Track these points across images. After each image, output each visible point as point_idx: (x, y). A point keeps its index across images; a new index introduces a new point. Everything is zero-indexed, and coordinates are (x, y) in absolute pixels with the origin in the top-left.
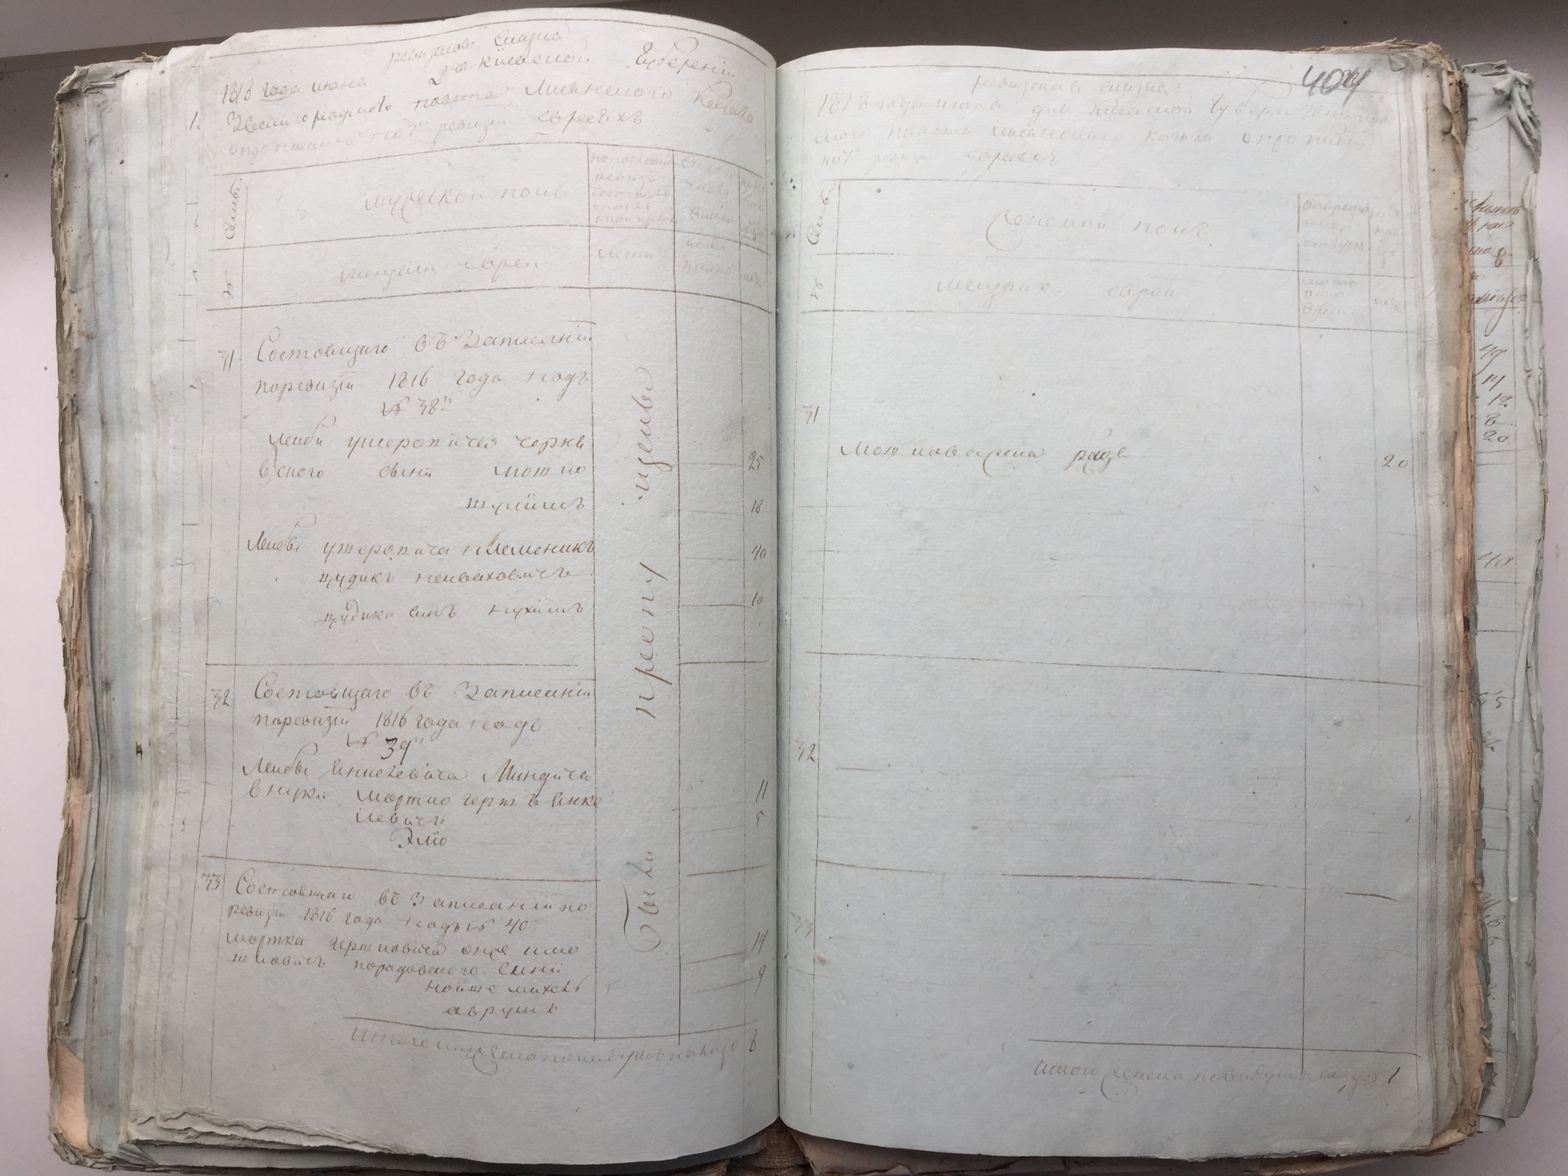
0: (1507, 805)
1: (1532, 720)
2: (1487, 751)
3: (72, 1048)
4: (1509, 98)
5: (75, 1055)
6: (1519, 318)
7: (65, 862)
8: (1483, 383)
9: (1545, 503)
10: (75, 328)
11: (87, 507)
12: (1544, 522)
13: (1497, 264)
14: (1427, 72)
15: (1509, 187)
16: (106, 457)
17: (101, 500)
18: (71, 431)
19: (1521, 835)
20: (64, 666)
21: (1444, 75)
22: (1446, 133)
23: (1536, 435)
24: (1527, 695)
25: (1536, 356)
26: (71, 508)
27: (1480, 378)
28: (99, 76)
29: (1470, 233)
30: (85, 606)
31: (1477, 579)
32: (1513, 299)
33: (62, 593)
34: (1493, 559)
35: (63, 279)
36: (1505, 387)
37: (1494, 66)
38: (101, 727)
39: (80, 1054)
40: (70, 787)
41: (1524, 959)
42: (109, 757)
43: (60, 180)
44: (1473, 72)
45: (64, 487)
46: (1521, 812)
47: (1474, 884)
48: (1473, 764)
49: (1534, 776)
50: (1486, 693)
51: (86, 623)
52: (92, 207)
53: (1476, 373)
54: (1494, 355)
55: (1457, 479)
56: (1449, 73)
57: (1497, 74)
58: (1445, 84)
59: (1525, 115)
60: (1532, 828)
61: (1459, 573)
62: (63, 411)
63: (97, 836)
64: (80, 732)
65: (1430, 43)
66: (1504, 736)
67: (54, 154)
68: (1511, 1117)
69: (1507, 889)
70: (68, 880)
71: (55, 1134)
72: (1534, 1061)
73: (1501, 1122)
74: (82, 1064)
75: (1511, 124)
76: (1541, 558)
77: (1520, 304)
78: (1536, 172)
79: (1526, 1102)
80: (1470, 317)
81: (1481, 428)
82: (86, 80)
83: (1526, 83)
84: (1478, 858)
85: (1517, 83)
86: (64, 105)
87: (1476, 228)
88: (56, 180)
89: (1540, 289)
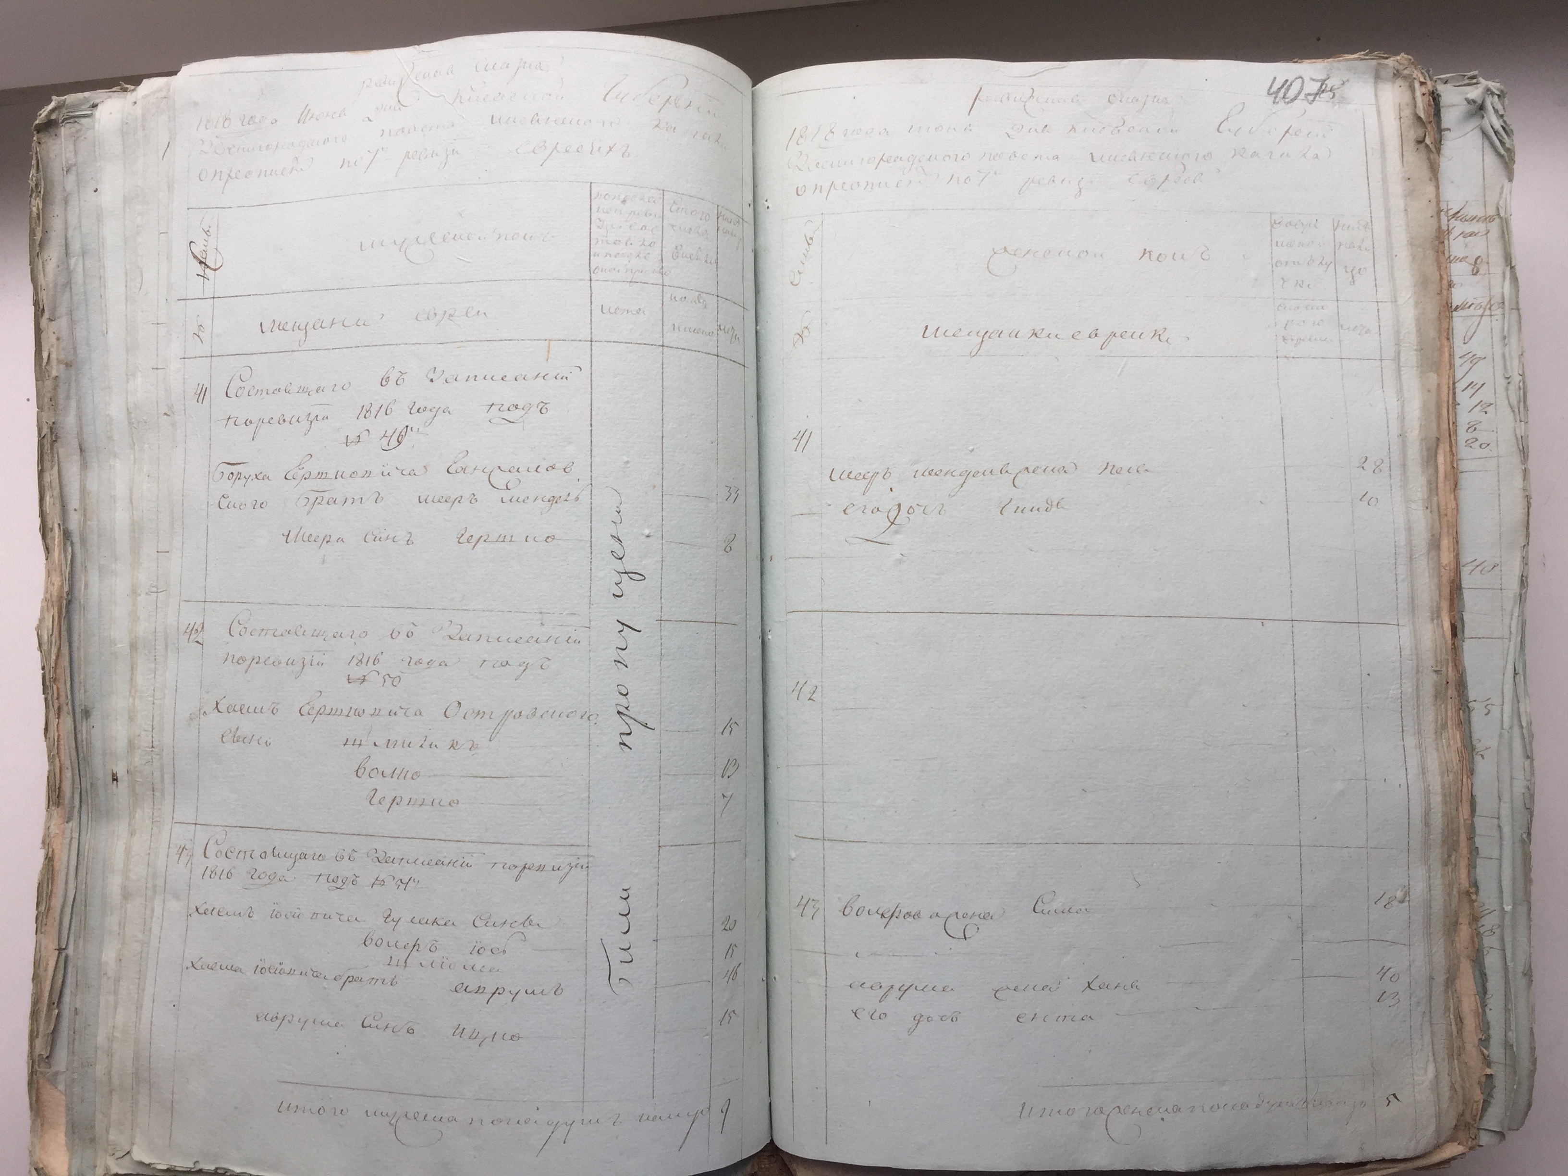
0: (1499, 813)
1: (1522, 727)
2: (1478, 758)
3: (53, 1080)
4: (1482, 108)
5: (56, 1088)
6: (1497, 325)
7: (45, 892)
8: (1463, 391)
9: (1528, 509)
10: (54, 356)
11: (67, 535)
12: (1528, 529)
13: (1474, 272)
14: (1399, 82)
15: (1485, 196)
16: (85, 484)
17: (80, 528)
18: (50, 458)
19: (1514, 843)
20: (43, 694)
21: (1417, 85)
22: (1420, 142)
23: (1517, 441)
24: (1516, 702)
25: (1516, 362)
26: (50, 535)
27: (1460, 386)
28: (77, 106)
29: (1446, 242)
30: (64, 633)
31: (1463, 586)
32: (1491, 306)
33: (41, 620)
34: (1478, 566)
35: (41, 307)
36: (1486, 395)
37: (1466, 77)
38: (81, 755)
39: (61, 1087)
40: (49, 817)
41: (1520, 969)
42: (89, 787)
43: (38, 209)
44: (1446, 83)
45: (42, 514)
46: (1513, 819)
47: (1468, 893)
48: (1464, 771)
49: (1525, 783)
50: (1475, 701)
51: (65, 651)
52: (69, 236)
53: (1456, 381)
54: (1474, 362)
55: (1441, 485)
56: (1422, 84)
57: (1469, 85)
58: (1418, 94)
59: (1497, 124)
60: (1524, 836)
61: (1445, 579)
62: (41, 439)
63: (77, 866)
64: (60, 761)
65: (1402, 54)
66: (1494, 743)
67: (32, 184)
68: (1510, 1129)
69: (1501, 898)
70: (48, 910)
71: (35, 1169)
72: (1532, 1073)
73: (1501, 1135)
74: (64, 1098)
75: (1484, 133)
76: (1527, 564)
77: (1499, 312)
78: (1511, 180)
79: (1526, 1114)
80: (1449, 325)
81: (1463, 435)
82: (64, 111)
83: (1498, 93)
84: (1472, 866)
85: (1489, 93)
86: (41, 135)
87: (1452, 237)
88: (34, 209)
89: (1517, 297)
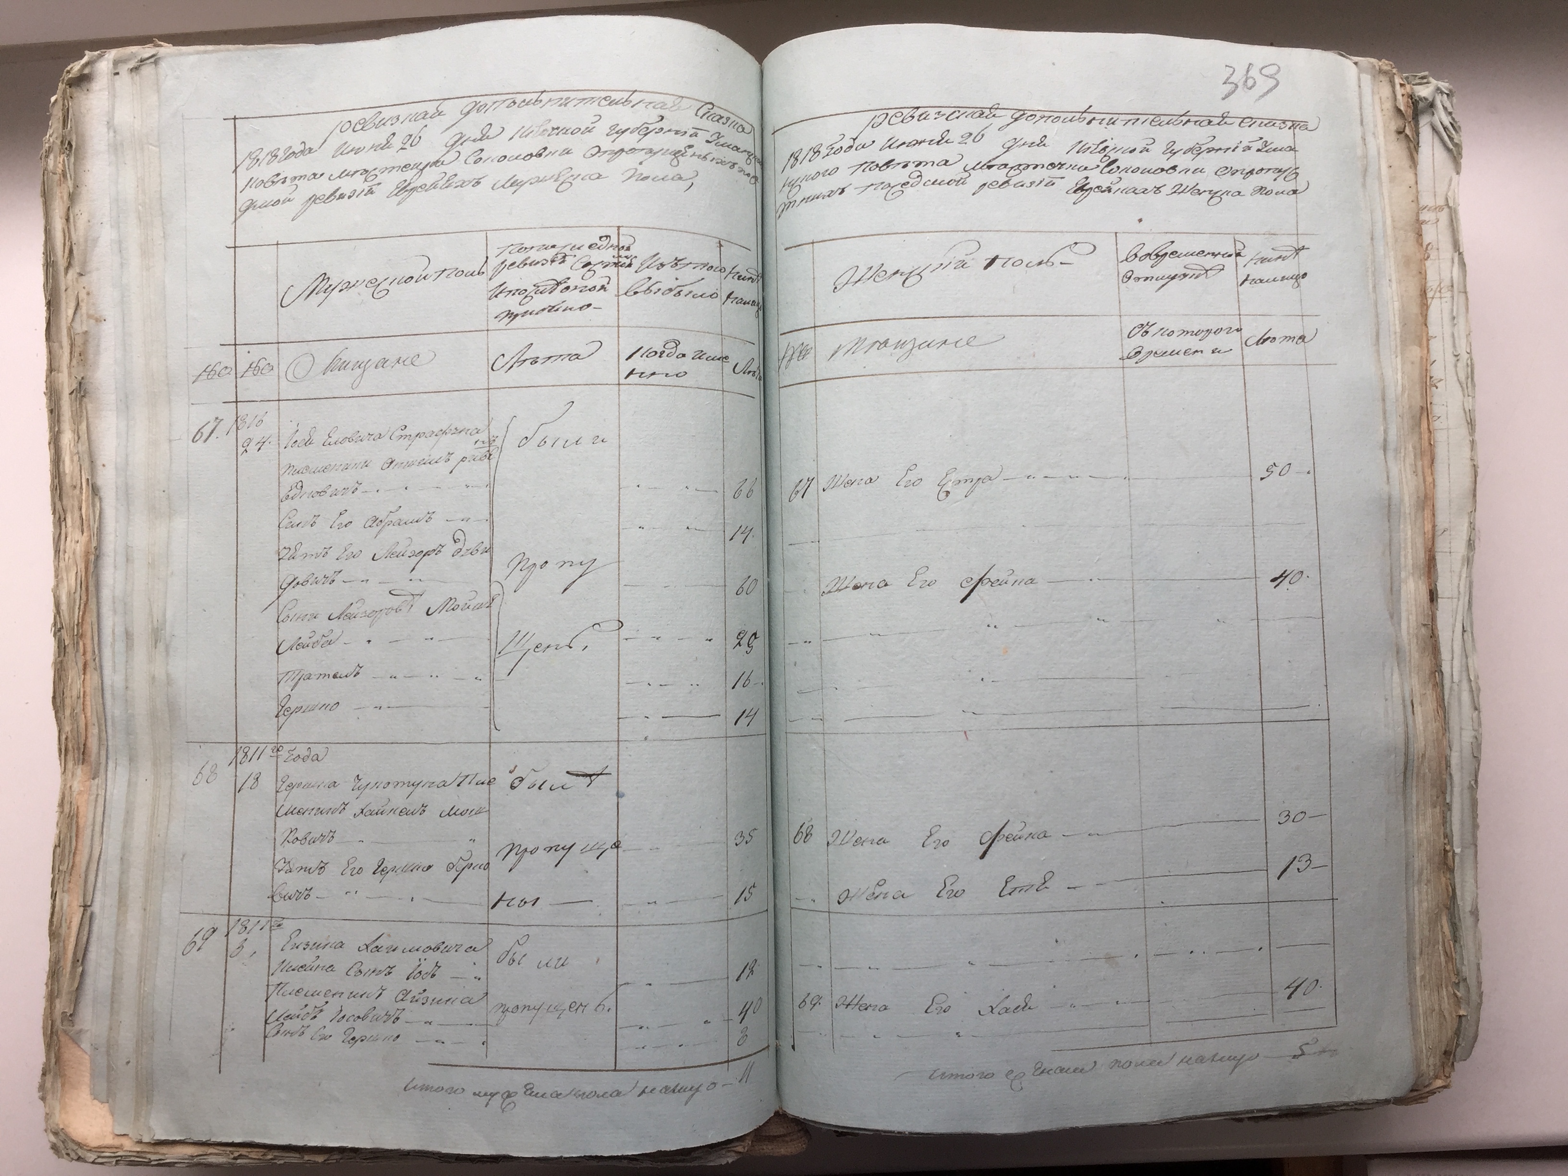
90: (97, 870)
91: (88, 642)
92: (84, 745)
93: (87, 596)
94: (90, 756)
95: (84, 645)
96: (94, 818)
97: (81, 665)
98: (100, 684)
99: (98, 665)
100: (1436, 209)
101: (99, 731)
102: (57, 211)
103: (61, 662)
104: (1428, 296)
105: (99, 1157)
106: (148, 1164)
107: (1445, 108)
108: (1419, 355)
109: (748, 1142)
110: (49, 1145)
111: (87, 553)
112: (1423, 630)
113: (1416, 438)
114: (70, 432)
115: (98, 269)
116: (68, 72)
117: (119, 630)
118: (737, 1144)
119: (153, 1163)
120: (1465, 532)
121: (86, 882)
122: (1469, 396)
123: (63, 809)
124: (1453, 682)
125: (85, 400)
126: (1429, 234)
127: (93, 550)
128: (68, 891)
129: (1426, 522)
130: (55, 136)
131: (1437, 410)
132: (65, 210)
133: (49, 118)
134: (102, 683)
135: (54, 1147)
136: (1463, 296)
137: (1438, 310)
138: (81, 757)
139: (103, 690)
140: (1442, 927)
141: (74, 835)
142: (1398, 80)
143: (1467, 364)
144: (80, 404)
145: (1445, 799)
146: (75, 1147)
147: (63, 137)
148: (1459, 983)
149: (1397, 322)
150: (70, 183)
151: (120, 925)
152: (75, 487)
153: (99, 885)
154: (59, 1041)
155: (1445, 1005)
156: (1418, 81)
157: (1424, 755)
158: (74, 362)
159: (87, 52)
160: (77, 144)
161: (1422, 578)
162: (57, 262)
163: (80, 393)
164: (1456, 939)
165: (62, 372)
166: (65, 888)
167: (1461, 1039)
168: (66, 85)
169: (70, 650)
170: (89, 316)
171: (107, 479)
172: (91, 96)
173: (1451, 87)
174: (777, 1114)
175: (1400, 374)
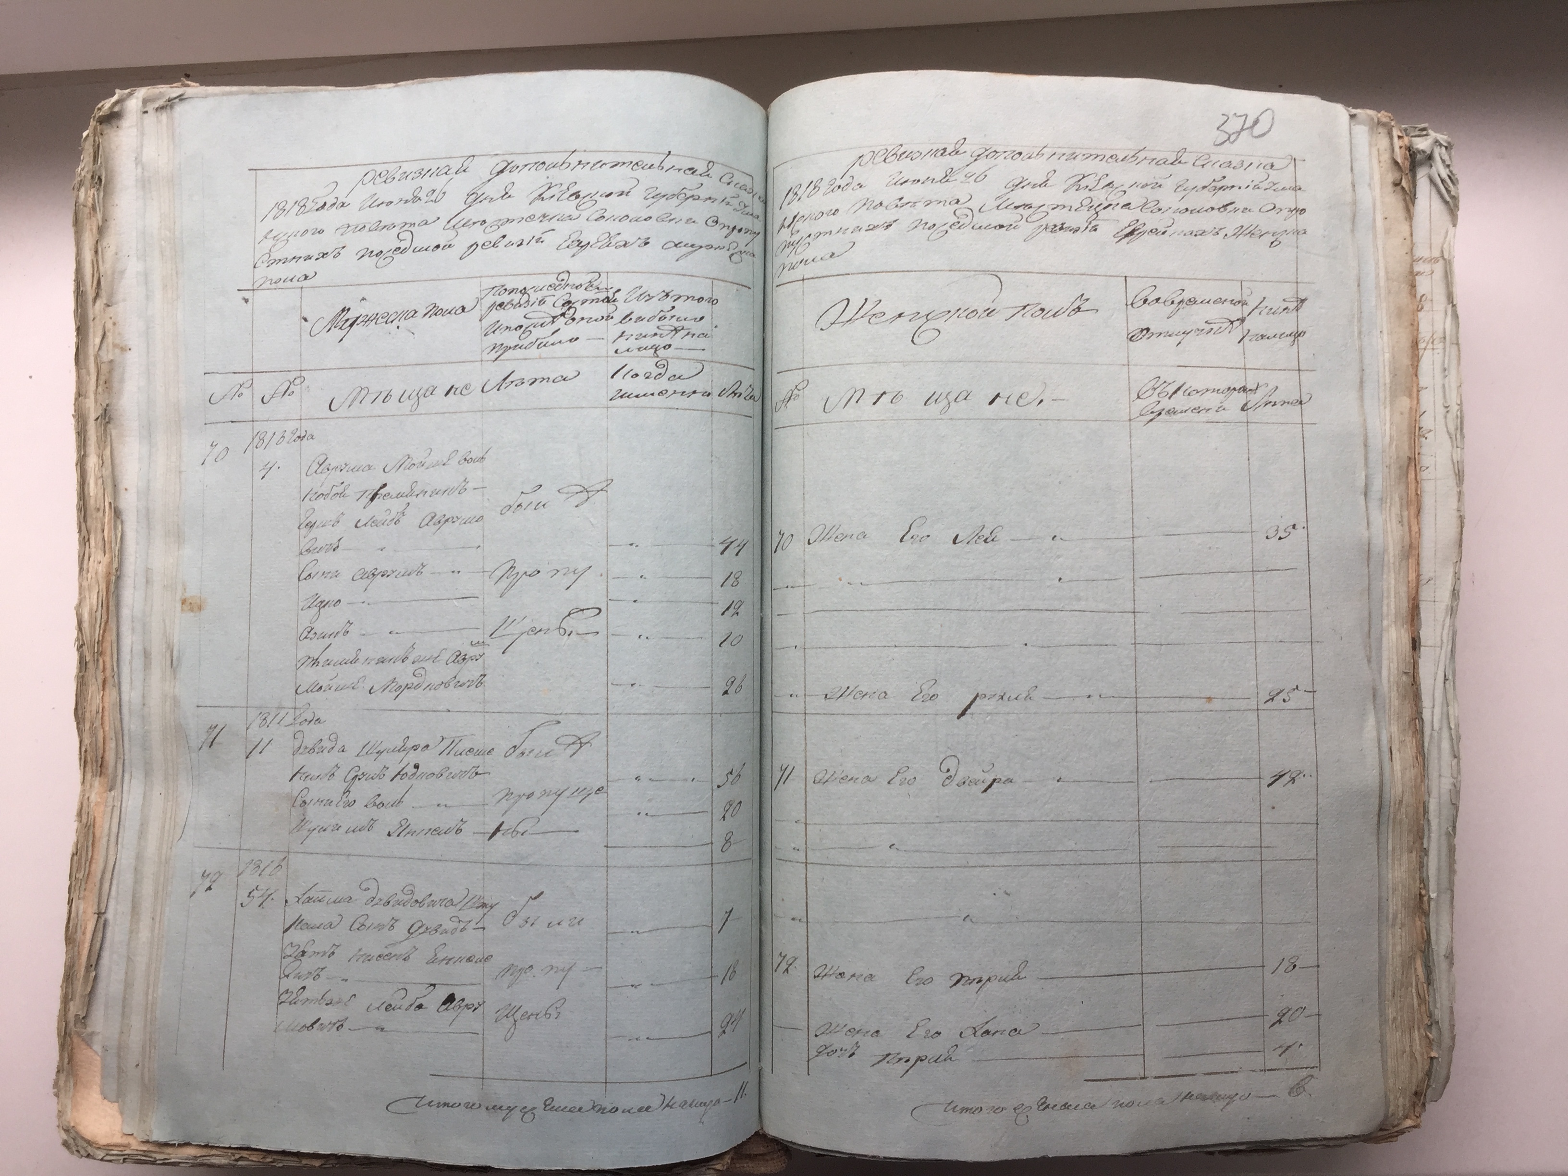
90: (112, 879)
91: (108, 659)
92: (102, 758)
93: (108, 614)
94: (107, 769)
95: (104, 662)
96: (110, 828)
97: (100, 681)
98: (118, 700)
99: (116, 680)
100: (1431, 260)
101: (117, 745)
102: (87, 242)
103: (83, 677)
104: (1419, 347)
105: (107, 1155)
106: (153, 1163)
107: (1443, 161)
108: (1409, 406)
109: (727, 1160)
110: (61, 1141)
111: (109, 574)
112: (1404, 678)
113: (1402, 487)
114: (95, 456)
115: (124, 300)
116: (100, 109)
117: (138, 648)
118: (715, 1162)
119: (158, 1162)
120: (1450, 582)
121: (101, 889)
122: (1457, 447)
123: (81, 818)
124: (1433, 730)
125: (110, 426)
126: (1423, 286)
127: (114, 571)
128: (84, 898)
129: (1410, 571)
130: (86, 169)
131: (1426, 461)
132: (95, 242)
133: (81, 153)
134: (120, 700)
135: (65, 1144)
136: (1454, 348)
137: (1430, 362)
138: (99, 769)
139: (120, 706)
140: (1416, 969)
141: (90, 843)
142: (1396, 133)
143: (1457, 415)
144: (105, 430)
145: (1423, 843)
146: (85, 1145)
147: (93, 172)
148: (1432, 1024)
149: (1387, 373)
150: (99, 216)
151: (133, 932)
152: (99, 510)
153: (113, 893)
154: (72, 1042)
155: (1417, 1047)
156: (1417, 133)
157: (1401, 802)
158: (100, 389)
159: (117, 91)
160: (105, 181)
161: (1405, 626)
162: (86, 291)
163: (105, 419)
164: (1429, 981)
165: (89, 398)
166: (82, 895)
167: (1432, 1081)
168: (97, 122)
169: (91, 665)
170: (115, 346)
171: (129, 502)
172: (121, 133)
173: (1450, 140)
174: (757, 1133)
175: (1388, 425)
